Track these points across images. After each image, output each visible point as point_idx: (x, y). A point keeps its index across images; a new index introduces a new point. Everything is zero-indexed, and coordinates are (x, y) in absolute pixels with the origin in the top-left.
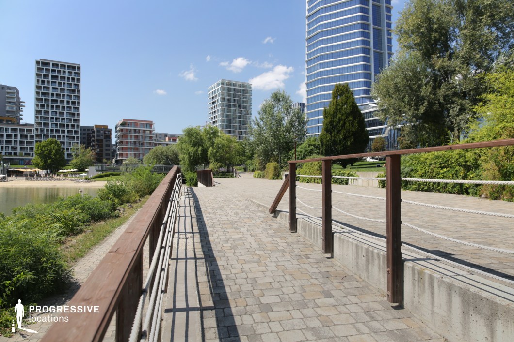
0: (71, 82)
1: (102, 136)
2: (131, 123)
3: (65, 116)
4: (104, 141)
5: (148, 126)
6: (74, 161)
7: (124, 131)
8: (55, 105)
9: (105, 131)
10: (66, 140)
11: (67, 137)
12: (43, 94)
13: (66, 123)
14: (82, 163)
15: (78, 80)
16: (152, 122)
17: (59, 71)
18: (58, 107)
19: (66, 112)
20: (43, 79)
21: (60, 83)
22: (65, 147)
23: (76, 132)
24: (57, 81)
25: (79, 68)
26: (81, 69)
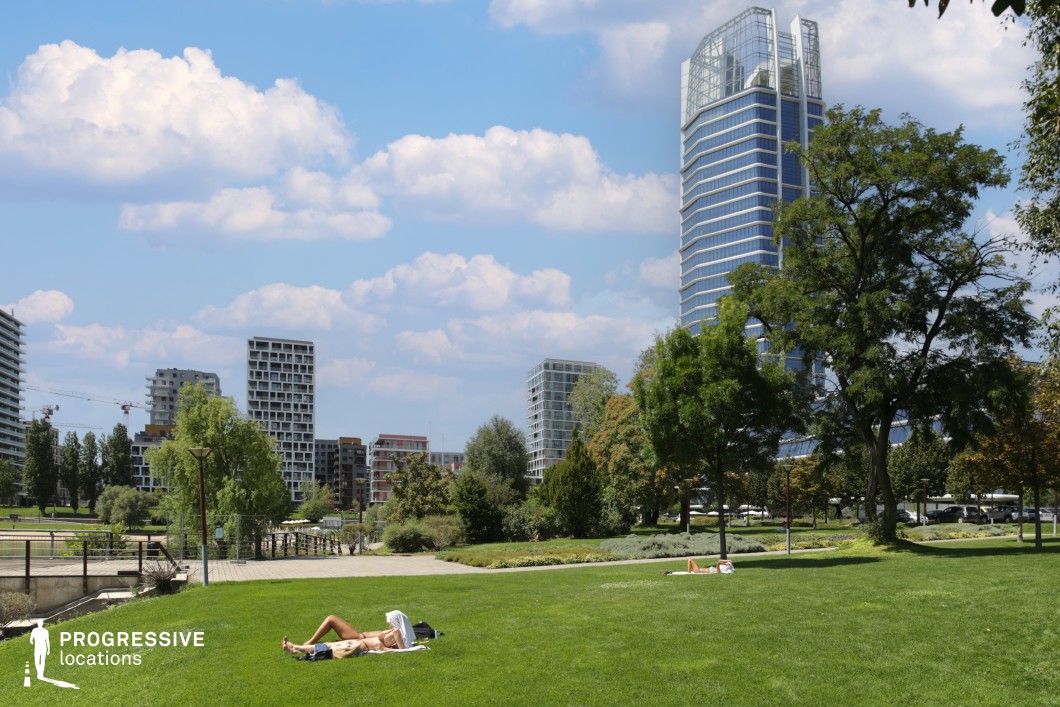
0: (299, 373)
1: (351, 458)
2: (392, 441)
3: (292, 430)
4: (355, 466)
5: (420, 445)
6: (304, 507)
7: (381, 455)
8: (276, 412)
9: (356, 450)
10: (293, 470)
11: (295, 464)
12: (259, 394)
13: (293, 442)
14: (316, 510)
15: (311, 368)
16: (425, 438)
17: (282, 356)
18: (280, 415)
19: (292, 423)
20: (258, 370)
21: (283, 376)
22: (292, 481)
23: (308, 456)
24: (279, 372)
25: (311, 349)
26: (316, 349)
